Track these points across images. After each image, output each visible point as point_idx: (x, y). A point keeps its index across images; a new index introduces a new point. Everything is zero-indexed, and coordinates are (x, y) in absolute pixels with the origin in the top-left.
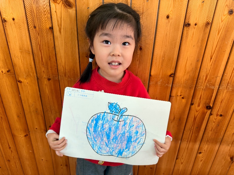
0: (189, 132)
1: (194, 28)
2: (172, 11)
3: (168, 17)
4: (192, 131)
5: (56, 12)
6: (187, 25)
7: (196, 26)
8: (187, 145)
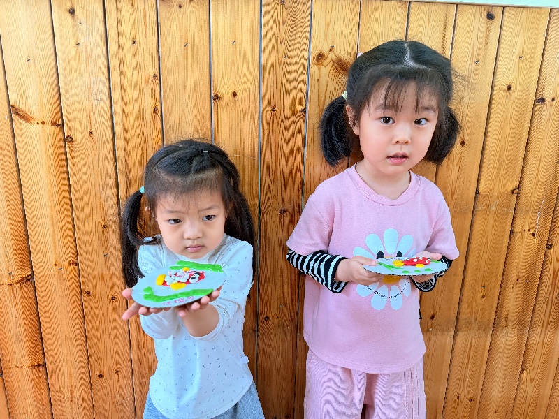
0: (545, 306)
1: (551, 106)
2: (515, 77)
3: (509, 88)
4: (550, 302)
5: (318, 80)
6: (540, 100)
7: (555, 102)
8: (542, 336)
